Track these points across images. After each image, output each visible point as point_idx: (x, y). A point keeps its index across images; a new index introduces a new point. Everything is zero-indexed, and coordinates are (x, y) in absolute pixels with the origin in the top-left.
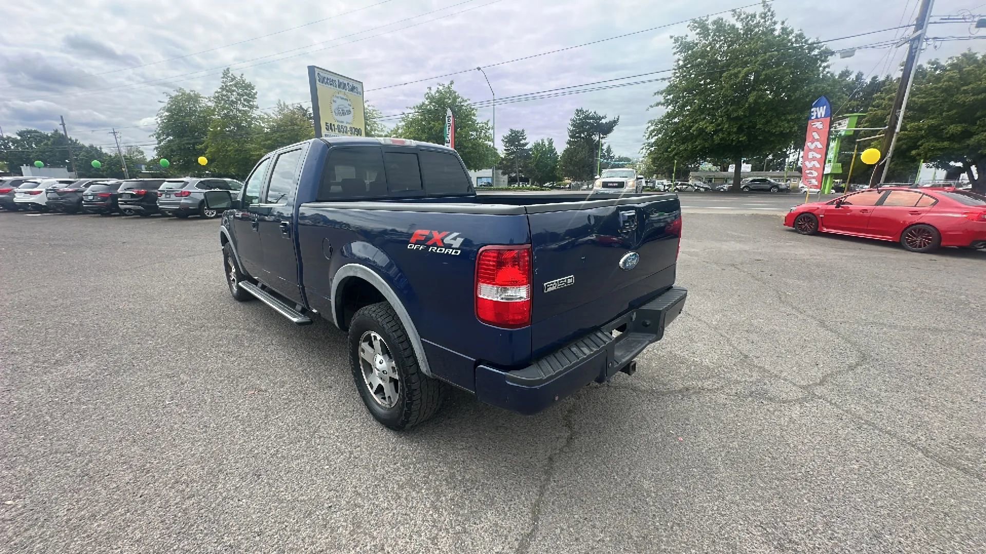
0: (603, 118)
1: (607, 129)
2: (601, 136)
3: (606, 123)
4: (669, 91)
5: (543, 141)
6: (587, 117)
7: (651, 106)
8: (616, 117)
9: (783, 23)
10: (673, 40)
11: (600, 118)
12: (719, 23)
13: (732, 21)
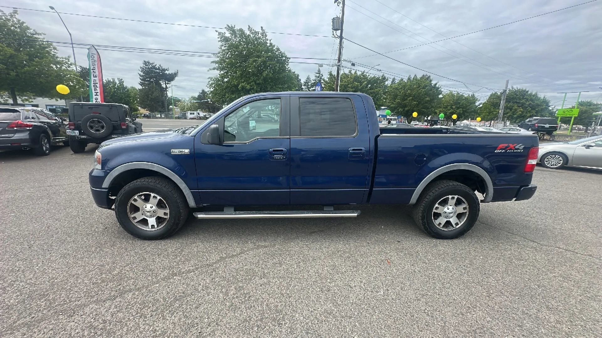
0: (166, 70)
1: (171, 78)
2: (167, 82)
3: (169, 74)
4: (219, 62)
5: (114, 80)
6: (154, 67)
7: (210, 69)
8: (176, 71)
9: (270, 41)
10: (217, 33)
11: (164, 70)
12: (241, 30)
13: (248, 33)
